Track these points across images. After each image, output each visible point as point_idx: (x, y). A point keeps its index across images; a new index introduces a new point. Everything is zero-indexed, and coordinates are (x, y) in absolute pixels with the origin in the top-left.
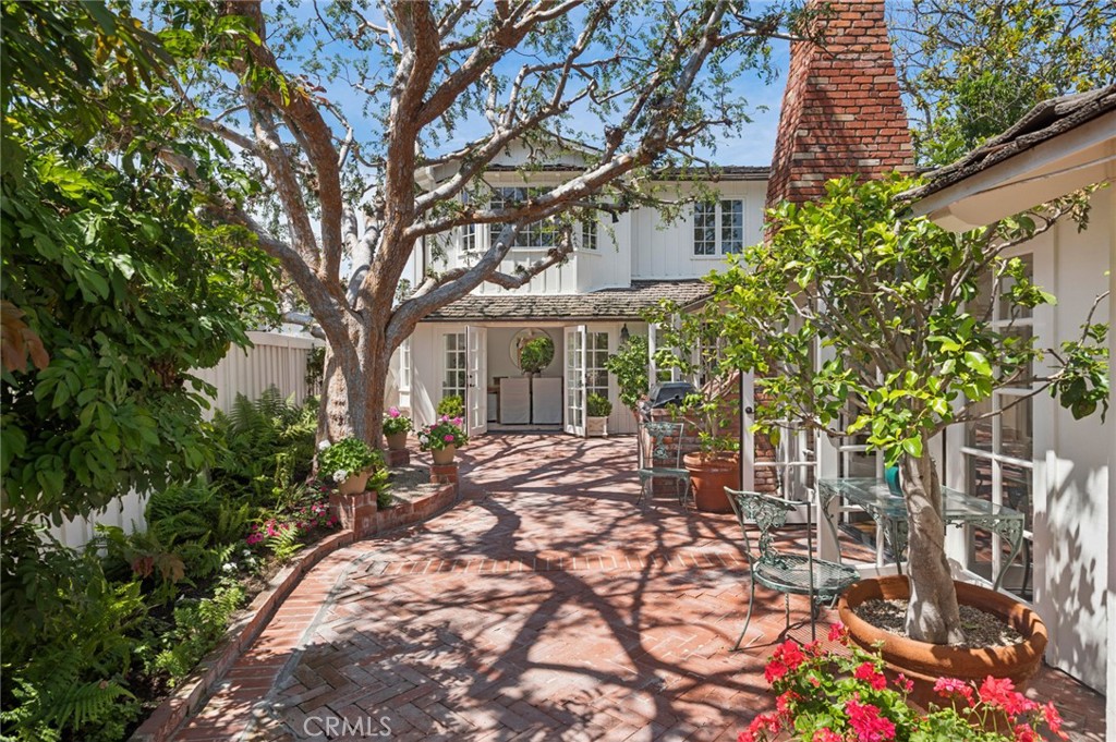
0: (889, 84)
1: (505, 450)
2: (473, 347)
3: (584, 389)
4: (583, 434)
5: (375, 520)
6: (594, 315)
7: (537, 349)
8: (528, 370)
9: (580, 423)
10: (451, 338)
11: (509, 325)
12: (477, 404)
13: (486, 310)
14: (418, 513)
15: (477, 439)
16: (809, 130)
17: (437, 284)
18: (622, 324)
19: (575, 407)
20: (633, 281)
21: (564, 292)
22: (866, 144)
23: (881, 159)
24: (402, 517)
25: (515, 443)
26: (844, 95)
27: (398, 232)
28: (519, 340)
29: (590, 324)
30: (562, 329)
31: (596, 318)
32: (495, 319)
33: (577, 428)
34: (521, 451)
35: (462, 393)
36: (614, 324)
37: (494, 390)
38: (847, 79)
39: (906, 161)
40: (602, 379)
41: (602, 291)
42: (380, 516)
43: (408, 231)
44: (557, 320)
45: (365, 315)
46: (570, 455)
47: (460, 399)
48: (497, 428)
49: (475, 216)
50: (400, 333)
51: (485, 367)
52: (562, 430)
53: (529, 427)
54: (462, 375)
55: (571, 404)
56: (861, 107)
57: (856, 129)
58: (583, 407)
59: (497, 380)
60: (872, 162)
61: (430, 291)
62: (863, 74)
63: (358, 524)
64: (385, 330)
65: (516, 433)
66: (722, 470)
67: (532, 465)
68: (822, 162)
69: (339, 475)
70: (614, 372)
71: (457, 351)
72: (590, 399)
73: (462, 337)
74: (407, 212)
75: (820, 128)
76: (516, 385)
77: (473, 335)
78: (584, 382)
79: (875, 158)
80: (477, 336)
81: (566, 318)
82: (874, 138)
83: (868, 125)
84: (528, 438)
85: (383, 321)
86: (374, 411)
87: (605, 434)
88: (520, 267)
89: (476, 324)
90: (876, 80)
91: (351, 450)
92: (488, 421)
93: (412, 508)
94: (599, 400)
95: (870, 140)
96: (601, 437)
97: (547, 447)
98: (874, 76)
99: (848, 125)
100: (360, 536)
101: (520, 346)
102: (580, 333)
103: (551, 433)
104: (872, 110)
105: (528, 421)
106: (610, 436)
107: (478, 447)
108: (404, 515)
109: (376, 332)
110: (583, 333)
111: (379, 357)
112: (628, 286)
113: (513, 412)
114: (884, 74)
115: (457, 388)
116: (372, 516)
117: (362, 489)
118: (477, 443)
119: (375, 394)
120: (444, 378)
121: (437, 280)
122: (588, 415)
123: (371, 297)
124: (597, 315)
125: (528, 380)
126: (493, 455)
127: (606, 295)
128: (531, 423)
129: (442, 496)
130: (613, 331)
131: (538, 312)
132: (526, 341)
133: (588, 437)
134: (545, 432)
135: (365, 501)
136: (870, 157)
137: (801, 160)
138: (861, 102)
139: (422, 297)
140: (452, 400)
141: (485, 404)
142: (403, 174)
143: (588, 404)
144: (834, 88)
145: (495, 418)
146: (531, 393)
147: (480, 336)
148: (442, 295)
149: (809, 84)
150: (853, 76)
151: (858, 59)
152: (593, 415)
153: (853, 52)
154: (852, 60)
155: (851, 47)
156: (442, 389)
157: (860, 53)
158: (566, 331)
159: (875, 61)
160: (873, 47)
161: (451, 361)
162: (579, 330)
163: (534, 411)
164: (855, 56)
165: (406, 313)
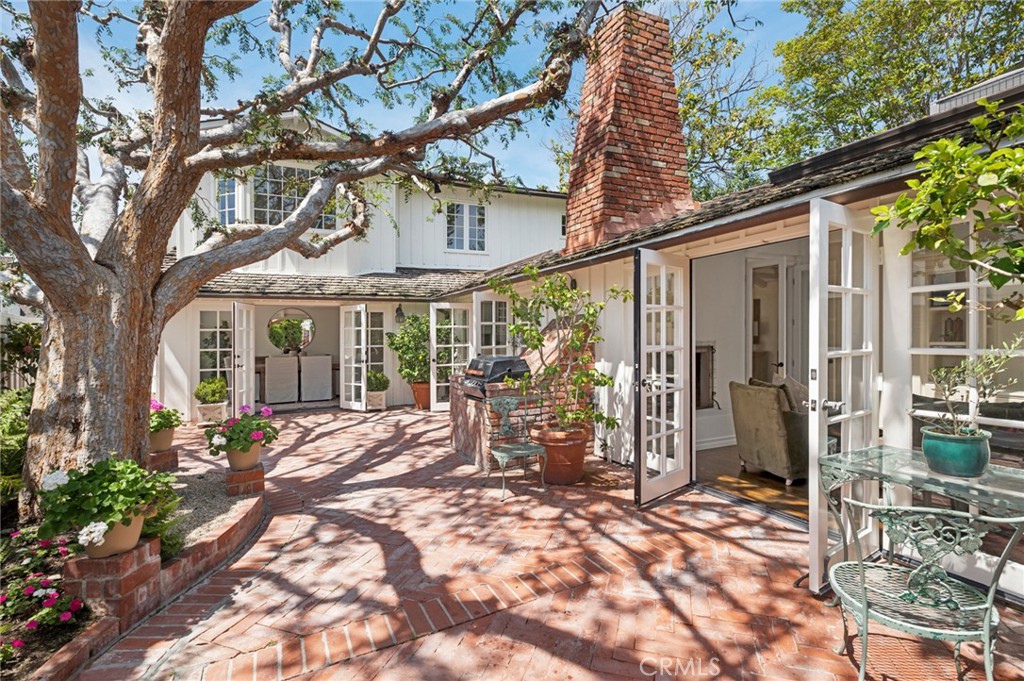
0: (672, 101)
2: (241, 325)
3: (363, 365)
4: (363, 409)
5: (157, 584)
7: (280, 331)
9: (359, 399)
11: (280, 302)
12: (245, 385)
14: (223, 550)
16: (618, 127)
17: (227, 241)
18: (397, 304)
19: (352, 384)
20: (398, 268)
21: (335, 273)
22: (657, 148)
23: (668, 162)
24: (201, 565)
26: (643, 102)
27: (177, 161)
29: (369, 303)
30: (338, 308)
31: (373, 297)
32: (265, 296)
33: (357, 403)
35: (224, 373)
36: (390, 304)
38: (645, 89)
39: (683, 168)
40: (377, 356)
41: (371, 275)
42: (165, 575)
43: (192, 159)
45: (118, 270)
49: (303, 148)
51: (252, 346)
52: (339, 406)
53: (300, 406)
55: (348, 380)
56: (653, 115)
57: (651, 134)
58: (363, 383)
59: (263, 360)
60: (661, 164)
61: (215, 248)
62: (656, 88)
64: (153, 295)
66: (576, 442)
68: (625, 157)
69: (91, 533)
71: (219, 330)
72: (369, 375)
74: (189, 133)
78: (364, 358)
79: (663, 161)
80: (244, 313)
81: (344, 296)
82: (662, 143)
83: (658, 132)
85: (150, 281)
86: (135, 407)
87: (384, 407)
88: (316, 236)
89: (242, 301)
90: (664, 95)
93: (215, 545)
94: (378, 375)
95: (659, 145)
96: (379, 410)
98: (663, 91)
99: (646, 129)
100: (131, 622)
102: (359, 312)
103: (325, 410)
104: (661, 120)
105: (296, 399)
106: (387, 409)
108: (205, 559)
109: (140, 295)
110: (363, 312)
111: (143, 330)
112: (393, 271)
113: (280, 391)
114: (669, 91)
115: (217, 369)
116: (152, 580)
117: (135, 541)
119: (138, 383)
120: (199, 359)
121: (226, 236)
122: (368, 390)
125: (296, 358)
128: (299, 401)
129: (252, 515)
130: (388, 311)
133: (368, 411)
135: (140, 560)
136: (659, 160)
137: (612, 153)
138: (654, 112)
140: (212, 383)
141: (253, 385)
142: (184, 80)
143: (368, 380)
144: (636, 93)
145: (261, 397)
146: (299, 371)
147: (249, 314)
148: (241, 251)
149: (618, 86)
150: (649, 88)
151: (652, 74)
152: (372, 390)
153: (648, 66)
154: (648, 73)
155: (647, 63)
156: (198, 370)
157: (654, 69)
158: (343, 310)
159: (663, 78)
160: (662, 67)
161: (207, 341)
162: (358, 309)
163: (302, 389)
164: (650, 71)
165: (185, 272)
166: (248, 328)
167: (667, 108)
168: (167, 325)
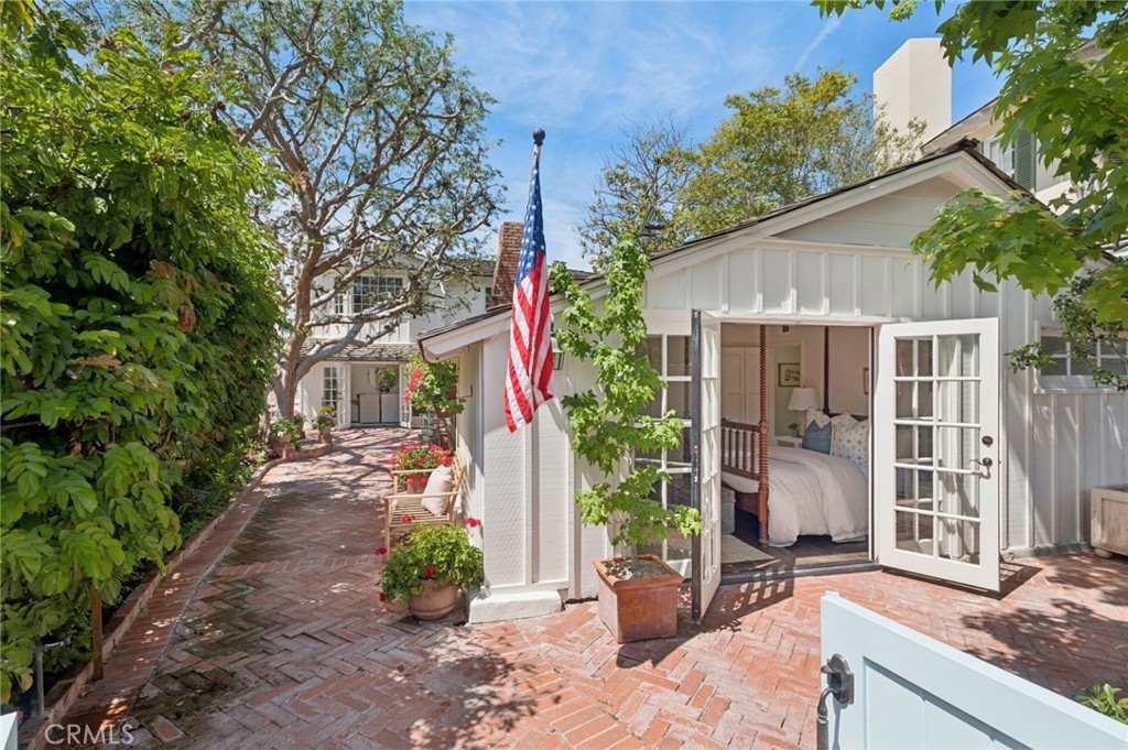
1: (363, 435)
2: (341, 376)
4: (410, 427)
5: (295, 455)
8: (380, 390)
9: (408, 421)
10: (327, 371)
11: (365, 362)
12: (344, 411)
13: (349, 354)
14: (315, 453)
15: (342, 431)
17: (322, 347)
19: (405, 411)
21: (400, 343)
24: (307, 455)
25: (369, 432)
26: (515, 269)
30: (398, 367)
32: (355, 359)
33: (406, 423)
34: (373, 435)
35: (335, 403)
37: (356, 402)
42: (297, 453)
43: (307, 324)
44: (396, 360)
47: (333, 407)
48: (357, 424)
49: (341, 321)
51: (349, 388)
52: (398, 425)
53: (379, 424)
54: (335, 393)
55: (403, 410)
58: (410, 411)
59: (358, 396)
61: (318, 352)
63: (287, 455)
64: (296, 371)
65: (370, 427)
67: (377, 440)
69: (280, 434)
71: (331, 378)
73: (334, 369)
74: (306, 315)
76: (370, 399)
77: (342, 369)
80: (344, 369)
81: (401, 359)
84: (377, 430)
85: (294, 366)
86: (290, 409)
88: (367, 336)
89: (343, 362)
91: (284, 424)
92: (352, 422)
93: (312, 452)
96: (420, 428)
97: (390, 433)
100: (289, 460)
103: (391, 427)
105: (378, 421)
107: (343, 435)
109: (291, 371)
113: (368, 415)
115: (331, 400)
116: (294, 453)
117: (289, 441)
118: (342, 433)
119: (290, 403)
120: (322, 394)
121: (321, 345)
122: (413, 415)
125: (378, 396)
126: (355, 437)
128: (380, 422)
129: (325, 448)
131: (385, 355)
133: (412, 428)
134: (388, 427)
135: (291, 446)
139: (314, 355)
140: (328, 407)
141: (349, 409)
143: (413, 409)
145: (356, 420)
146: (380, 403)
147: (346, 369)
149: (500, 264)
152: (416, 416)
155: (518, 249)
156: (320, 400)
158: (401, 366)
161: (327, 384)
163: (382, 415)
165: (305, 362)
166: (346, 379)
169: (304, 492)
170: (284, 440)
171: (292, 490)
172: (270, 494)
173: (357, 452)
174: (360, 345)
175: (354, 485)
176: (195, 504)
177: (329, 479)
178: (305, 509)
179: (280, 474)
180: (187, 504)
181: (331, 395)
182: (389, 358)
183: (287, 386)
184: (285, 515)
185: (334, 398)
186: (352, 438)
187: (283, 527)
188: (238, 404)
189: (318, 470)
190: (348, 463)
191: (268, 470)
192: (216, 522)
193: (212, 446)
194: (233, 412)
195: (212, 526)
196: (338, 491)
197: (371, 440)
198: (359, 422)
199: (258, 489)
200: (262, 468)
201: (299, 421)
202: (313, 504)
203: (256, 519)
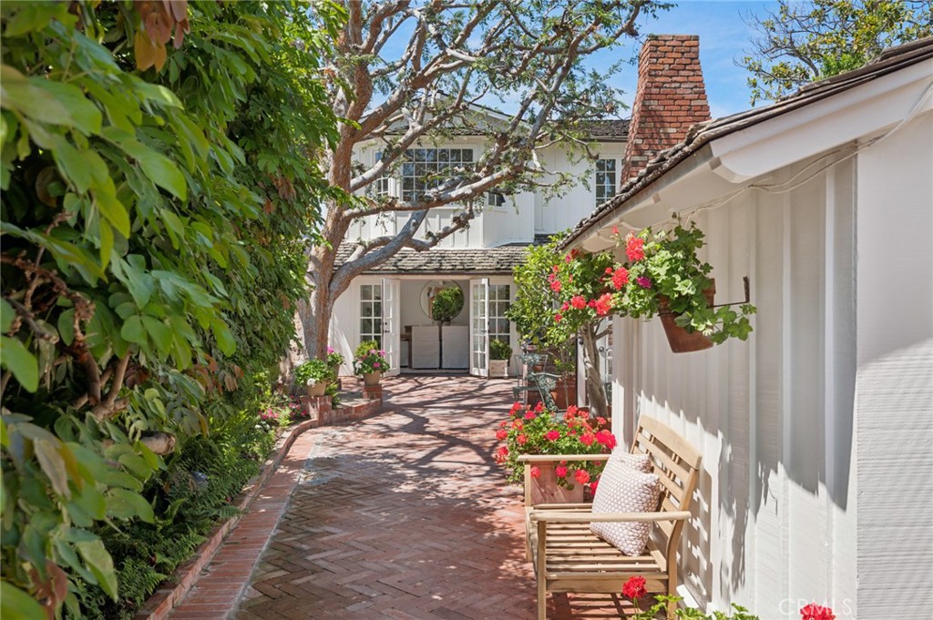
0: (702, 106)
1: (417, 387)
2: (388, 297)
3: (487, 335)
4: (486, 375)
5: (331, 415)
6: (496, 269)
8: (439, 319)
9: (483, 366)
10: (365, 292)
11: (420, 277)
12: (391, 351)
13: (399, 264)
14: (357, 413)
15: (391, 379)
16: (643, 139)
17: (366, 250)
19: (479, 352)
20: (536, 236)
21: (471, 247)
24: (347, 416)
25: (425, 382)
26: (669, 114)
27: (340, 214)
28: (430, 290)
29: (493, 278)
30: (468, 281)
31: (498, 272)
32: (407, 272)
33: (481, 370)
34: (432, 387)
35: (377, 338)
37: (407, 335)
38: (672, 102)
40: (504, 326)
41: (506, 246)
42: (334, 412)
43: (346, 213)
44: (463, 274)
45: (315, 275)
46: (472, 389)
47: (376, 344)
48: (410, 370)
49: (396, 206)
50: (339, 288)
51: (398, 315)
52: (468, 373)
53: (439, 371)
54: (377, 322)
55: (476, 349)
56: (681, 123)
58: (487, 352)
59: (409, 328)
61: (361, 256)
62: (683, 98)
63: (321, 415)
64: (329, 286)
65: (426, 375)
67: (440, 395)
69: (311, 382)
70: (513, 320)
71: (373, 301)
72: (492, 344)
73: (377, 288)
75: (652, 138)
76: (427, 333)
77: (388, 286)
78: (487, 329)
80: (391, 286)
81: (471, 272)
84: (437, 379)
85: (328, 279)
86: (322, 344)
87: (506, 375)
88: (429, 233)
89: (390, 276)
90: (693, 103)
91: (316, 367)
92: (401, 367)
93: (354, 410)
94: (501, 345)
96: (502, 378)
97: (454, 384)
98: (691, 100)
99: (672, 136)
100: (322, 423)
101: (431, 295)
102: (484, 286)
103: (458, 375)
105: (437, 366)
106: (509, 378)
107: (393, 385)
108: (348, 414)
109: (323, 287)
110: (487, 286)
111: (325, 306)
112: (531, 241)
113: (424, 357)
114: (698, 99)
115: (373, 334)
116: (329, 412)
117: (323, 393)
118: (392, 382)
119: (323, 333)
120: (361, 325)
121: (365, 247)
122: (491, 358)
123: (319, 262)
124: (499, 269)
125: (437, 327)
126: (407, 389)
127: (510, 250)
128: (440, 368)
129: (373, 406)
131: (446, 266)
132: (438, 289)
133: (490, 378)
134: (453, 375)
135: (325, 401)
137: (637, 162)
138: (681, 119)
139: (355, 261)
140: (369, 345)
141: (398, 349)
143: (491, 348)
144: (662, 108)
145: (407, 364)
146: (441, 340)
147: (394, 287)
148: (370, 260)
149: (643, 105)
150: (675, 100)
151: (680, 87)
152: (495, 359)
153: (675, 82)
154: (675, 88)
155: (674, 79)
156: (359, 334)
157: (681, 83)
158: (472, 283)
159: (692, 89)
160: (691, 79)
161: (366, 310)
162: (483, 283)
163: (443, 357)
164: (677, 85)
165: (344, 273)
166: (394, 300)
167: (696, 114)
168: (335, 302)
169: (352, 478)
170: (316, 392)
171: (333, 474)
172: (301, 477)
173: (417, 412)
174: (420, 247)
175: (424, 468)
176: (193, 498)
177: (385, 456)
178: (363, 513)
179: (313, 445)
180: (180, 501)
181: (371, 326)
182: (453, 272)
183: (318, 309)
184: (332, 521)
185: (378, 331)
186: (401, 390)
187: (331, 546)
188: (259, 328)
189: (363, 440)
190: (405, 429)
191: (295, 437)
192: (224, 529)
193: (218, 398)
194: (250, 343)
195: (219, 537)
196: (402, 478)
197: (428, 394)
198: (410, 366)
199: (282, 470)
200: (287, 435)
201: (335, 363)
202: (371, 503)
203: (285, 526)
